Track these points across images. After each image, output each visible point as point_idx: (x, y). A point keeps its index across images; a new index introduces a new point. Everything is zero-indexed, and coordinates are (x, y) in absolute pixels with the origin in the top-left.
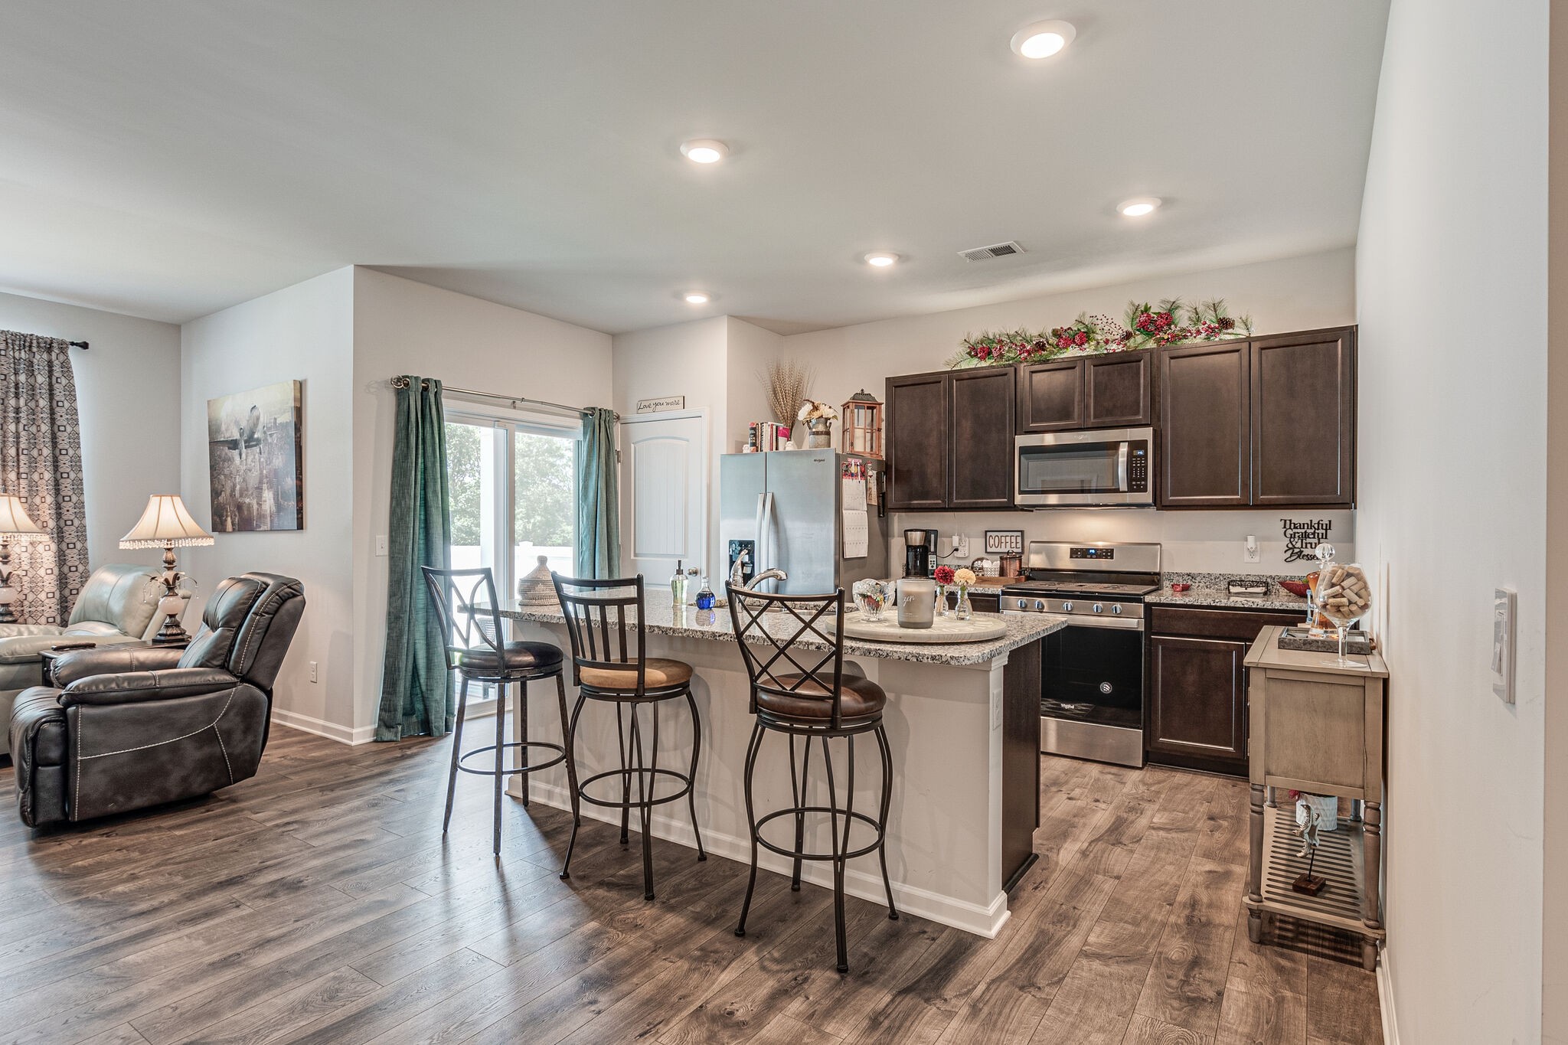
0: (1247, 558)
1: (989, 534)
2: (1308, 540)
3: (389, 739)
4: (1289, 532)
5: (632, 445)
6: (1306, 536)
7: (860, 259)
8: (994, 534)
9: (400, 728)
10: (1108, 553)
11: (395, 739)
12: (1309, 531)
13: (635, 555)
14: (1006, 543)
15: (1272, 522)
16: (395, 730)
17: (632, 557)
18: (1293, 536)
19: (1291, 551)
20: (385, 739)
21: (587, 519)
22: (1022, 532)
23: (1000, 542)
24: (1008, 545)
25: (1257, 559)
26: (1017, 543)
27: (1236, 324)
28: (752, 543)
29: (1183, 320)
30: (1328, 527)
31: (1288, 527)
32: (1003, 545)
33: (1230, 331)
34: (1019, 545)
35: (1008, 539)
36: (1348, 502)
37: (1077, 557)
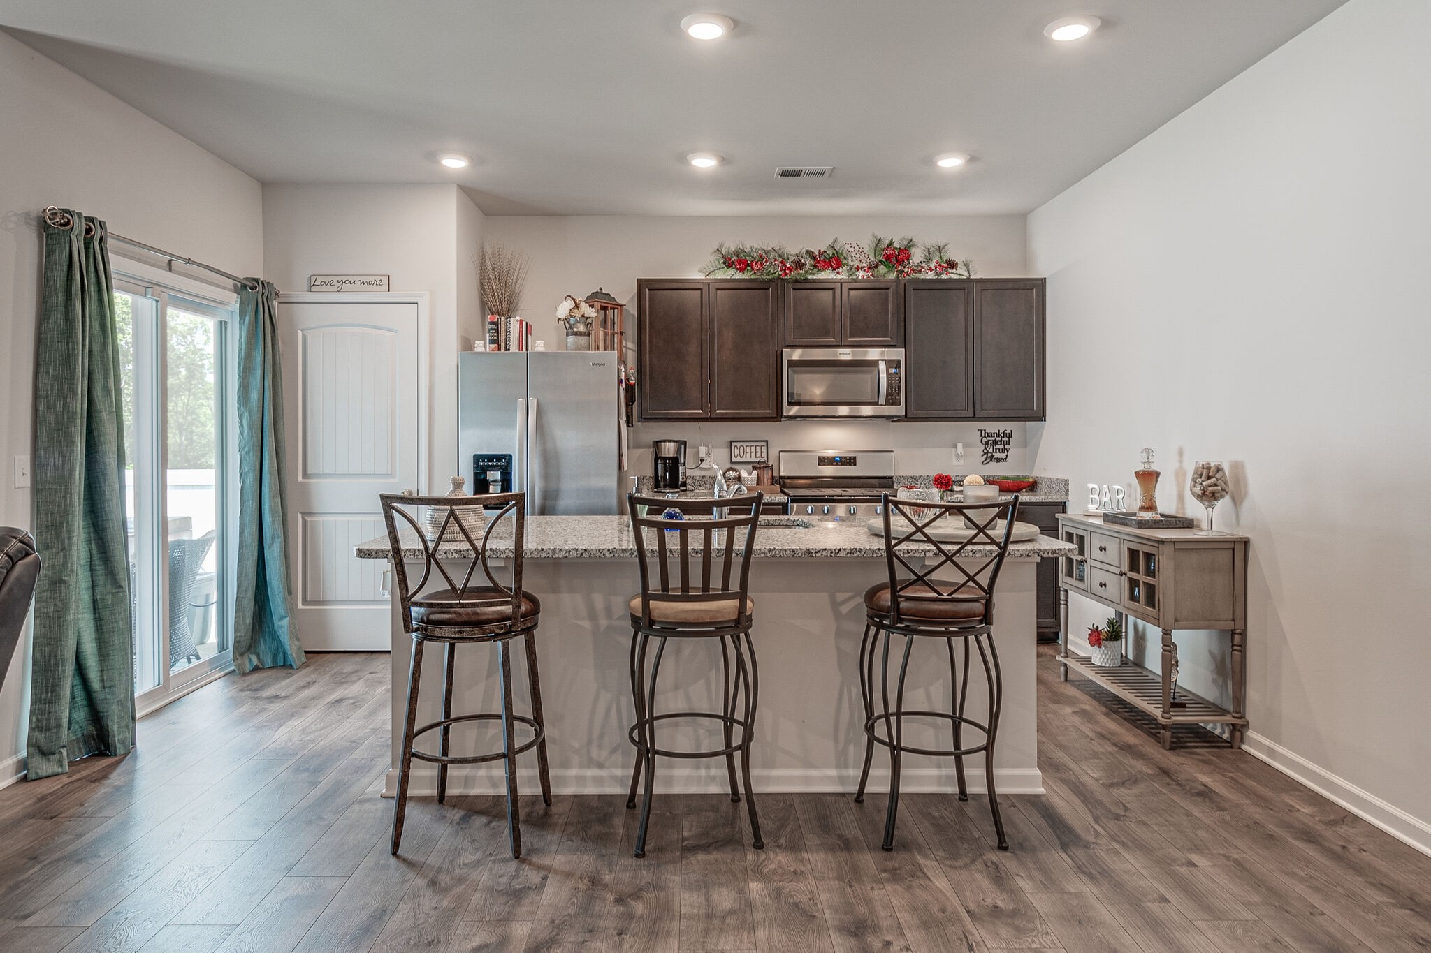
0: (955, 462)
1: (734, 444)
2: (998, 446)
3: (50, 772)
4: (984, 440)
5: (300, 333)
6: (995, 443)
7: (682, 158)
8: (738, 444)
9: (65, 751)
10: (850, 461)
11: (60, 770)
12: (998, 439)
13: (305, 475)
14: (751, 452)
15: (972, 430)
16: (57, 756)
17: (300, 479)
18: (987, 443)
19: (985, 456)
20: (44, 774)
21: (250, 428)
22: (767, 441)
23: (745, 452)
24: (753, 454)
25: (962, 462)
26: (761, 452)
27: (959, 266)
28: (509, 458)
29: (917, 256)
30: (1010, 436)
31: (983, 436)
32: (748, 455)
33: (954, 271)
34: (764, 455)
35: (753, 449)
36: (1040, 416)
37: (824, 465)
